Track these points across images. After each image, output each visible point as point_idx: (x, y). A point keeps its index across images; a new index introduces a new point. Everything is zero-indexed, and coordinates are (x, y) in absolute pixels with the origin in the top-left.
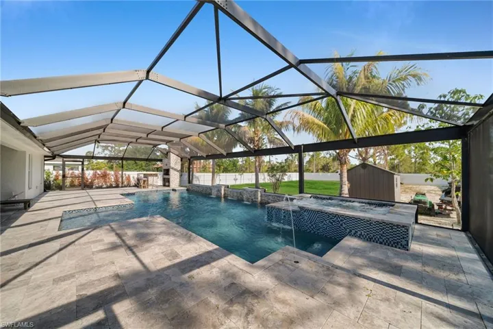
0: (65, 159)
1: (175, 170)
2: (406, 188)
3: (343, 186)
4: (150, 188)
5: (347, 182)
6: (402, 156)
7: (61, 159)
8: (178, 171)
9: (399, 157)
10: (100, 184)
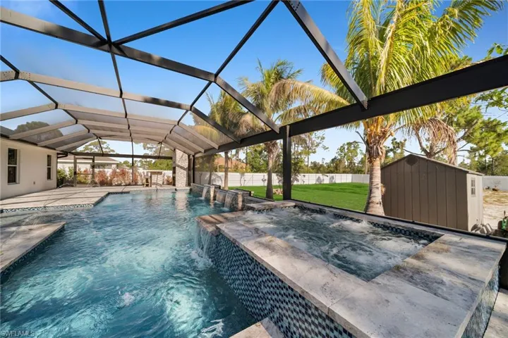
0: (76, 157)
1: (182, 168)
2: (503, 197)
3: (374, 190)
4: (154, 187)
5: (380, 185)
6: (495, 151)
7: (73, 156)
8: (184, 169)
9: (491, 152)
10: (119, 182)
